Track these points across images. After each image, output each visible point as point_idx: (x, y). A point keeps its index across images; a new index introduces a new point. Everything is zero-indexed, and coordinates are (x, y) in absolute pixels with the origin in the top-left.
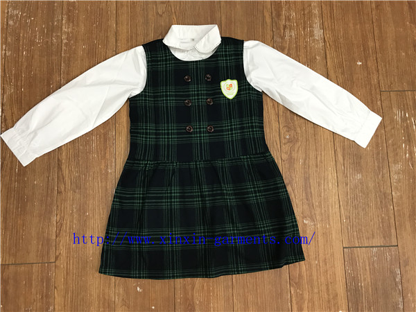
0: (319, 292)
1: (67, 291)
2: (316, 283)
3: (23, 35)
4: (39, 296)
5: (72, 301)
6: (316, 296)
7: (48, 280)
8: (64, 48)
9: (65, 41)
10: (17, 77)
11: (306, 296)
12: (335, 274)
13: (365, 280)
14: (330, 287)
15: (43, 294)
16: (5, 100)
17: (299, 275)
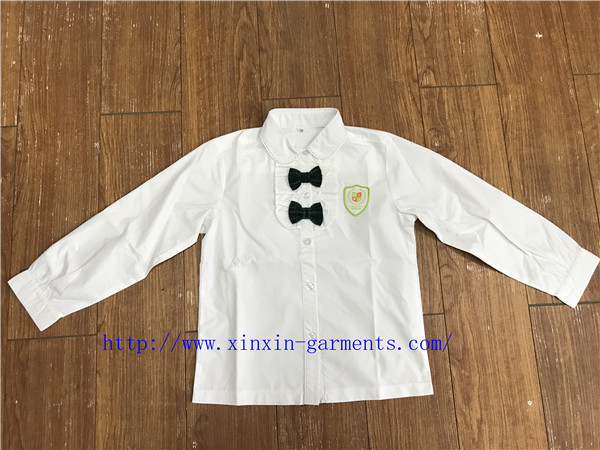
0: (495, 374)
1: (114, 377)
2: (489, 359)
3: (48, 13)
4: (73, 386)
5: (121, 393)
6: (491, 380)
7: (87, 361)
8: (105, 28)
9: (107, 18)
10: (39, 70)
11: (475, 379)
12: (518, 346)
13: (564, 353)
14: (511, 366)
15: (79, 382)
16: (22, 103)
17: (464, 348)
